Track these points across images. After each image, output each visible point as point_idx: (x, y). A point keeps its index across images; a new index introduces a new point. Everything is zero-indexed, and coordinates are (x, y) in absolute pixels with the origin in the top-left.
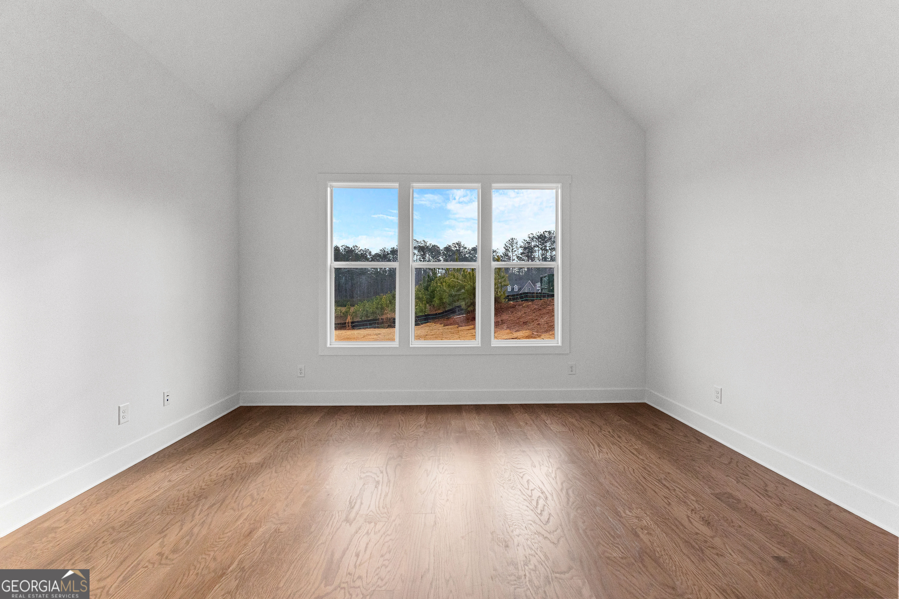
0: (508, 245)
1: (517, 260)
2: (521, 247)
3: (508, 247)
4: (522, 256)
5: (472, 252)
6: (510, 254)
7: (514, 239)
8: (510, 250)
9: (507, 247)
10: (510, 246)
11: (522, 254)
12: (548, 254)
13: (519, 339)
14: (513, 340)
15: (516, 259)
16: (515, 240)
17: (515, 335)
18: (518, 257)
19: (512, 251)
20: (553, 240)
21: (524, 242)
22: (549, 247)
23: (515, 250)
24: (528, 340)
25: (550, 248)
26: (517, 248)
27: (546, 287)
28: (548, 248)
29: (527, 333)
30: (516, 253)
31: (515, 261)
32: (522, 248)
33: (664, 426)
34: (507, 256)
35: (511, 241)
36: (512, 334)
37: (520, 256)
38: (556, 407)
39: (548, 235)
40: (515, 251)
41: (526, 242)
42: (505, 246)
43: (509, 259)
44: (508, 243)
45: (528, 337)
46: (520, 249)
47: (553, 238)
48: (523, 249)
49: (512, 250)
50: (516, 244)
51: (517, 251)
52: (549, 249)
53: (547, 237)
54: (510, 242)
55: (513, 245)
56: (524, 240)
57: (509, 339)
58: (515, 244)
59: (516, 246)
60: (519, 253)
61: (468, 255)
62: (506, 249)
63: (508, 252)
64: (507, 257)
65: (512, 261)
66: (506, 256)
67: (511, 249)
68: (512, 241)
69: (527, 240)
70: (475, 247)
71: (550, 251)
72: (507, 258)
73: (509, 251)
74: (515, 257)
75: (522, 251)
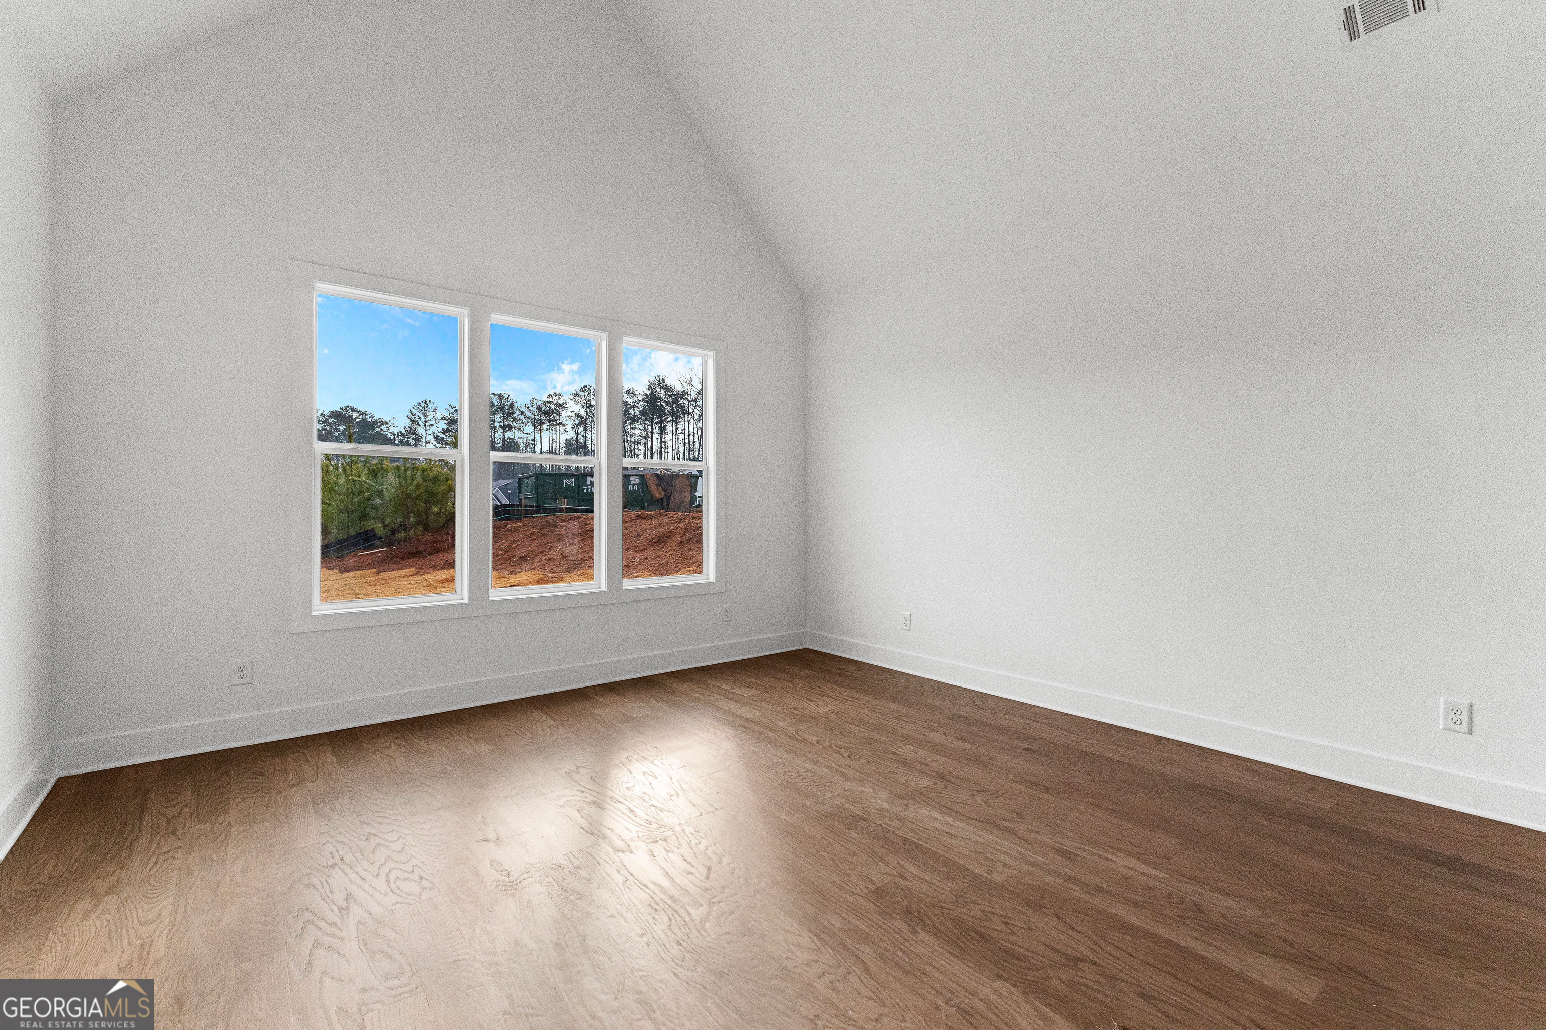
0: (417, 413)
1: (435, 443)
2: (443, 418)
3: (416, 417)
4: (444, 436)
5: (331, 420)
6: (421, 430)
7: (430, 402)
8: (420, 423)
9: (414, 416)
10: (421, 415)
11: (444, 431)
12: (496, 435)
13: (525, 586)
14: (513, 588)
15: (433, 440)
16: (430, 405)
17: (514, 579)
18: (436, 438)
19: (425, 426)
20: (507, 411)
21: (450, 409)
22: (499, 423)
23: (431, 423)
24: (541, 586)
25: (502, 424)
26: (435, 420)
27: (531, 495)
28: (497, 425)
29: (535, 575)
30: (434, 429)
31: (430, 446)
32: (446, 420)
33: (851, 669)
34: (414, 433)
35: (422, 405)
36: (506, 580)
37: (442, 435)
38: (714, 669)
39: (498, 401)
40: (432, 425)
41: (453, 410)
42: (409, 414)
43: (418, 439)
44: (416, 408)
45: (539, 582)
46: (442, 422)
47: (506, 407)
48: (447, 422)
49: (426, 422)
50: (434, 413)
51: (436, 425)
52: (500, 426)
53: (496, 404)
54: (421, 408)
55: (428, 414)
56: (451, 407)
57: (506, 587)
58: (431, 413)
59: (434, 416)
60: (440, 430)
61: (322, 426)
62: (412, 421)
63: (417, 426)
64: (414, 436)
65: (424, 444)
66: (411, 436)
67: (423, 420)
68: (425, 406)
69: (456, 407)
70: (339, 410)
71: (501, 431)
72: (413, 438)
73: (418, 424)
74: (431, 438)
75: (445, 427)
